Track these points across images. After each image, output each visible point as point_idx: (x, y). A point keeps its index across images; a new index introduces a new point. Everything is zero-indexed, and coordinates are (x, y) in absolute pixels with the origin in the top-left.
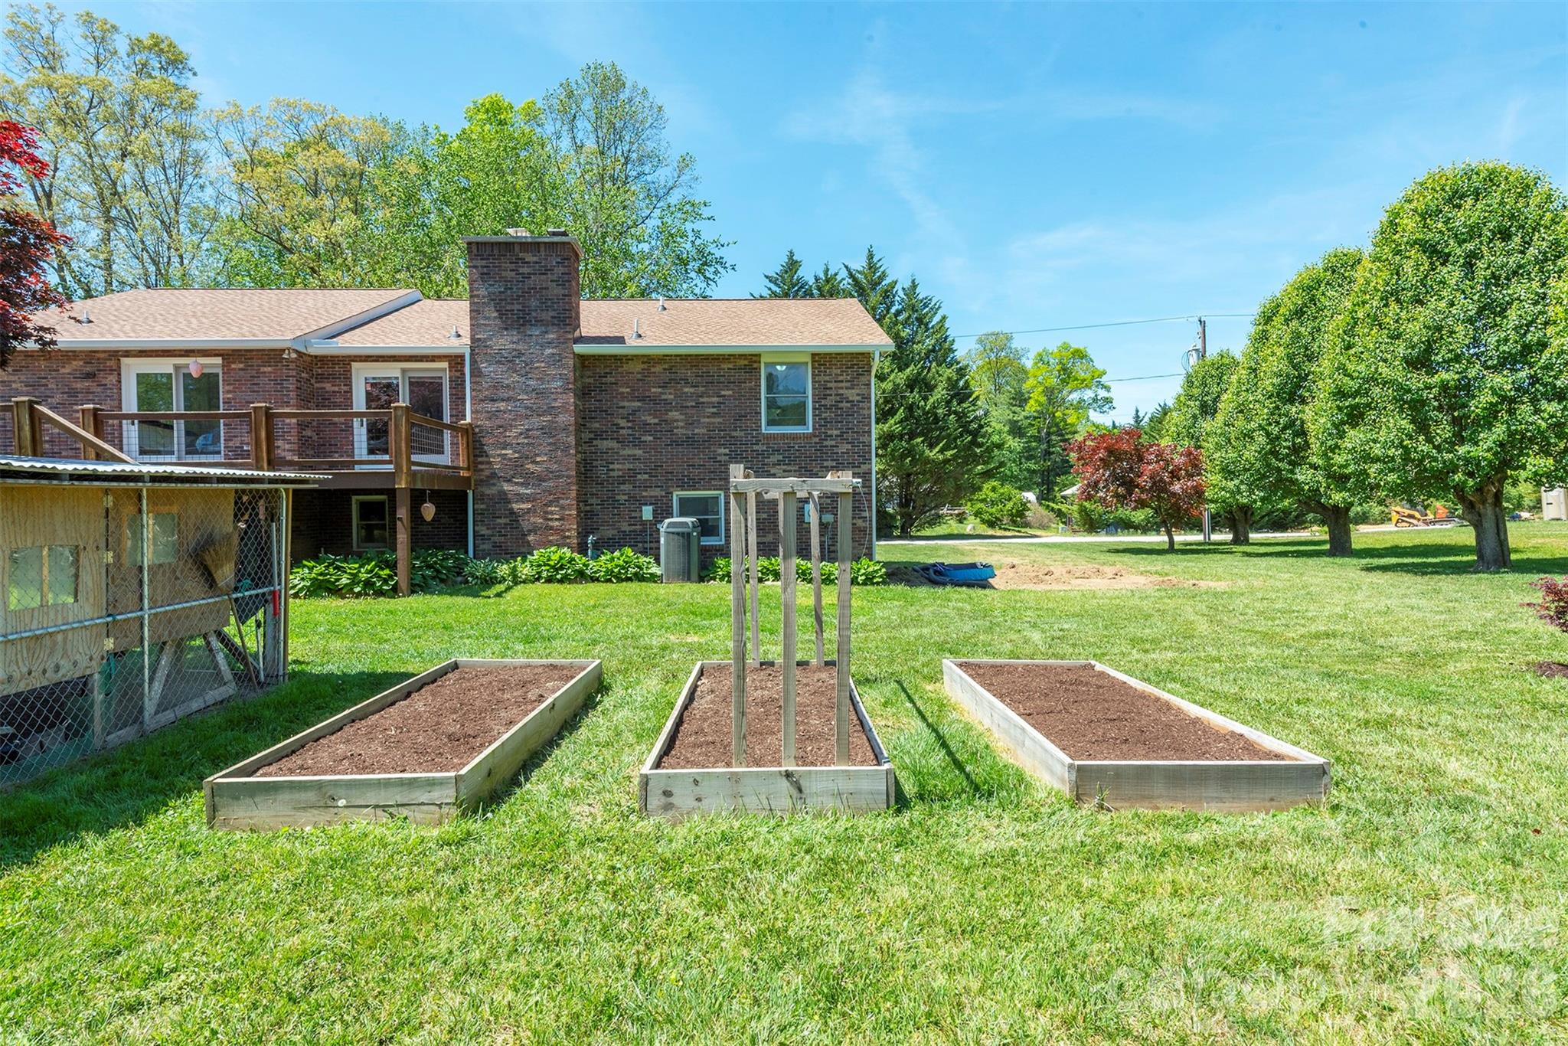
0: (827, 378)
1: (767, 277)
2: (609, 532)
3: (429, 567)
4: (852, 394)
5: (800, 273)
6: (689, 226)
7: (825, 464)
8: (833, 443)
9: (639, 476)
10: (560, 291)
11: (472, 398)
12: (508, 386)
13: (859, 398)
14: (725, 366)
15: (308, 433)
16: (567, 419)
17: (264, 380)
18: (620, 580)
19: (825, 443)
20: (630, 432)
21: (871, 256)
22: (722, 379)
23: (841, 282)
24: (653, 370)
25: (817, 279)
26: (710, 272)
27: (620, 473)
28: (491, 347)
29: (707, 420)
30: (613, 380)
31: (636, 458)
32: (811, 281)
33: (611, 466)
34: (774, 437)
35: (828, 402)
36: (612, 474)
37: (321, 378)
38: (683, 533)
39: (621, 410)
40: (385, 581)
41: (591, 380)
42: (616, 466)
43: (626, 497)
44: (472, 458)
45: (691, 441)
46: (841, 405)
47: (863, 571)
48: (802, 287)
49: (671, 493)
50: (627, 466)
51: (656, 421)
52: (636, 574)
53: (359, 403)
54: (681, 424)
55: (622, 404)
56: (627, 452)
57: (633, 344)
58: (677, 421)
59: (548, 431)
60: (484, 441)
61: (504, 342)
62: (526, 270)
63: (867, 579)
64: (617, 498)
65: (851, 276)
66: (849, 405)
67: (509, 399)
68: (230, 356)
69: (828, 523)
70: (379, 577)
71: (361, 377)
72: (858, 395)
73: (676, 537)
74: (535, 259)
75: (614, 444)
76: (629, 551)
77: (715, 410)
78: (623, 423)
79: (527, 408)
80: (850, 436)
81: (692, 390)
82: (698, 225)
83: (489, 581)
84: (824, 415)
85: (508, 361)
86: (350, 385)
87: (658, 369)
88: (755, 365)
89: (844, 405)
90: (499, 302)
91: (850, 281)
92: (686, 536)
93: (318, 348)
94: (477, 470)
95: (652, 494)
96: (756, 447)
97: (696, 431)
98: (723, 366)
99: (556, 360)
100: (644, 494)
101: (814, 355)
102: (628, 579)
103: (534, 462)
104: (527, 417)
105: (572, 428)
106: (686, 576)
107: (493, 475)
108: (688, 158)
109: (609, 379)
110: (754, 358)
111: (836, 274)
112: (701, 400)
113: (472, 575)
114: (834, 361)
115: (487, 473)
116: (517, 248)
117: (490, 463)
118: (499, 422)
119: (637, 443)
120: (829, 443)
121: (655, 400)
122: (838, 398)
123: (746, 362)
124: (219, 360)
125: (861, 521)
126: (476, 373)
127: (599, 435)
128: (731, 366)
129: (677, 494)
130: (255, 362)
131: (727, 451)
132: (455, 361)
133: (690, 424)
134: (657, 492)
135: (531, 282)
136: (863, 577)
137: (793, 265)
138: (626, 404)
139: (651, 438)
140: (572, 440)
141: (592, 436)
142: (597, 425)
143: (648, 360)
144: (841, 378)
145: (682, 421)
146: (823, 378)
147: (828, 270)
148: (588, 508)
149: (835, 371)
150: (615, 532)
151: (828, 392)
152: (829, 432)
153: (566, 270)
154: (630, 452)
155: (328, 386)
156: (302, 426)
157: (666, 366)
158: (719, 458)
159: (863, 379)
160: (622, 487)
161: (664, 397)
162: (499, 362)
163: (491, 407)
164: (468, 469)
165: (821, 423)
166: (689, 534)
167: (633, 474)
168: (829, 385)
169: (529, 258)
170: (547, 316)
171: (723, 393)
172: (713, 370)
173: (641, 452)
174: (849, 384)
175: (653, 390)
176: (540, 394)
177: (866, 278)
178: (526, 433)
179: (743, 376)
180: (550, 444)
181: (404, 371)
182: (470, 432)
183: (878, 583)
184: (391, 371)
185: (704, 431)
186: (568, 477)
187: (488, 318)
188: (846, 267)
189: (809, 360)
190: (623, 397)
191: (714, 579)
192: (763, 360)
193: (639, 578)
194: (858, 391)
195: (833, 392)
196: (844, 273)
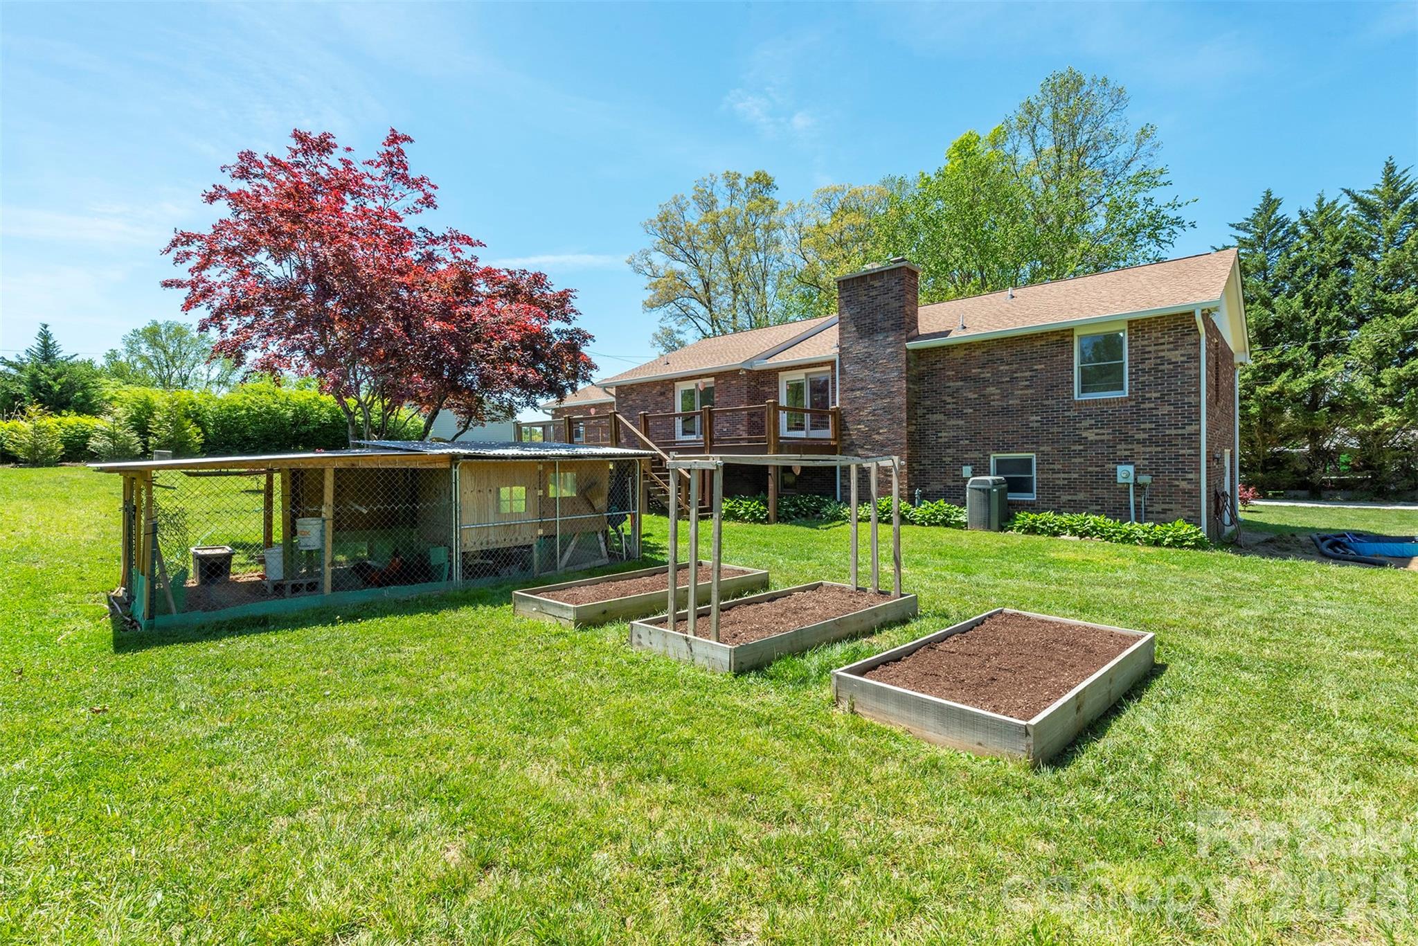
0: (1146, 343)
1: (1230, 225)
2: (937, 487)
3: (795, 505)
4: (1176, 356)
5: (1279, 213)
6: (1140, 197)
7: (1143, 426)
8: (1152, 405)
9: (961, 442)
10: (897, 304)
11: (840, 390)
12: (862, 379)
13: (1184, 359)
14: (1038, 343)
15: (755, 419)
16: (901, 400)
17: (732, 389)
18: (930, 524)
19: (1142, 406)
20: (954, 406)
21: (1391, 169)
22: (1035, 355)
23: (1343, 208)
24: (973, 354)
25: (1303, 214)
26: (1163, 234)
27: (946, 440)
28: (851, 352)
29: (1020, 392)
30: (941, 366)
31: (959, 427)
32: (1295, 218)
33: (939, 435)
34: (1086, 403)
35: (1146, 366)
36: (940, 440)
37: (763, 384)
38: (984, 490)
39: (947, 390)
40: (762, 514)
41: (925, 368)
42: (943, 434)
43: (950, 459)
44: (838, 432)
45: (1006, 411)
46: (1161, 367)
47: (1171, 533)
48: (1283, 227)
49: (989, 455)
50: (952, 434)
51: (976, 396)
52: (943, 521)
53: (783, 401)
54: (996, 397)
55: (948, 385)
56: (953, 422)
57: (957, 335)
58: (994, 395)
59: (887, 410)
60: (847, 419)
61: (860, 348)
62: (874, 293)
63: (1175, 541)
64: (944, 459)
65: (1355, 199)
66: (1171, 367)
67: (862, 389)
68: (719, 375)
69: (1145, 484)
70: (758, 509)
71: (785, 379)
72: (1182, 355)
73: (978, 492)
74: (880, 284)
75: (941, 417)
76: (942, 502)
77: (1027, 383)
78: (949, 400)
79: (873, 394)
80: (1172, 398)
81: (1007, 367)
82: (1152, 193)
83: (835, 518)
84: (1141, 379)
85: (861, 361)
86: (778, 387)
87: (978, 353)
88: (1067, 339)
89: (1166, 367)
90: (855, 319)
91: (1356, 205)
92: (987, 492)
93: (759, 366)
94: (842, 440)
95: (972, 456)
96: (1067, 414)
97: (1011, 402)
98: (1035, 344)
99: (893, 357)
100: (966, 456)
101: (1130, 322)
102: (937, 524)
103: (878, 433)
104: (874, 400)
105: (904, 407)
106: (988, 526)
107: (852, 444)
108: (1149, 129)
109: (939, 366)
110: (1066, 333)
111: (1335, 202)
112: (1015, 375)
113: (825, 513)
114: (1154, 325)
115: (848, 442)
116: (868, 279)
117: (850, 435)
118: (856, 405)
119: (960, 415)
120: (1147, 405)
121: (975, 379)
122: (1158, 361)
123: (1058, 338)
124: (713, 379)
125: (1186, 482)
126: (842, 372)
127: (931, 410)
128: (1043, 343)
129: (993, 457)
130: (728, 378)
131: (1039, 418)
132: (832, 363)
133: (1004, 397)
134: (976, 455)
135: (877, 302)
136: (1170, 539)
137: (1270, 203)
138: (951, 384)
139: (971, 411)
140: (904, 416)
141: (925, 411)
142: (929, 403)
143: (969, 346)
144: (1161, 341)
145: (997, 394)
146: (1140, 343)
147: (1322, 199)
148: (922, 467)
149: (1154, 335)
150: (942, 487)
151: (1147, 356)
152: (1148, 395)
153: (901, 288)
154: (954, 423)
155: (766, 389)
156: (751, 415)
157: (985, 350)
158: (1031, 425)
159: (1191, 339)
160: (948, 451)
161: (982, 376)
162: (857, 363)
163: (851, 395)
164: (835, 440)
165: (1139, 387)
166: (989, 490)
167: (957, 439)
168: (1148, 349)
169: (877, 284)
170: (887, 324)
171: (1036, 367)
172: (1026, 348)
173: (963, 422)
174: (1171, 346)
175: (973, 371)
176: (882, 382)
177: (1381, 197)
178: (873, 413)
179: (1055, 350)
180: (889, 419)
181: (807, 375)
182: (837, 414)
183: (1189, 546)
184: (799, 376)
185: (1018, 402)
186: (901, 444)
187: (849, 333)
188: (1348, 192)
189: (1126, 328)
190: (949, 379)
191: (1012, 529)
192: (1076, 334)
193: (946, 524)
194: (1183, 352)
195: (1152, 355)
196: (1346, 199)
